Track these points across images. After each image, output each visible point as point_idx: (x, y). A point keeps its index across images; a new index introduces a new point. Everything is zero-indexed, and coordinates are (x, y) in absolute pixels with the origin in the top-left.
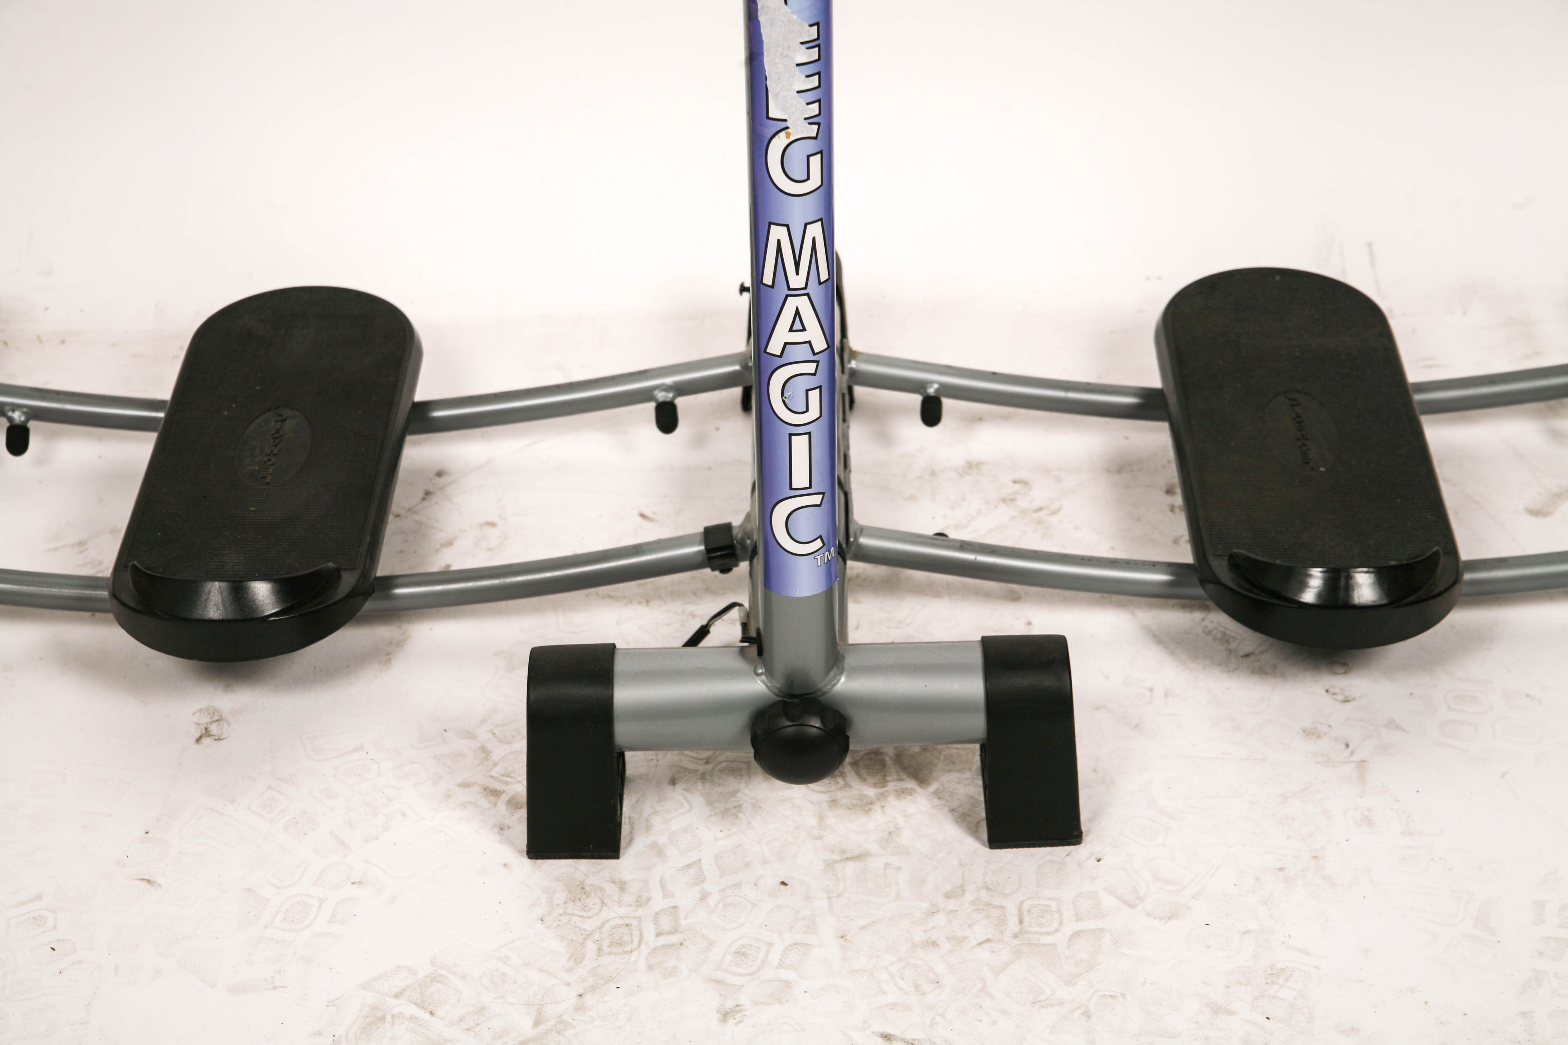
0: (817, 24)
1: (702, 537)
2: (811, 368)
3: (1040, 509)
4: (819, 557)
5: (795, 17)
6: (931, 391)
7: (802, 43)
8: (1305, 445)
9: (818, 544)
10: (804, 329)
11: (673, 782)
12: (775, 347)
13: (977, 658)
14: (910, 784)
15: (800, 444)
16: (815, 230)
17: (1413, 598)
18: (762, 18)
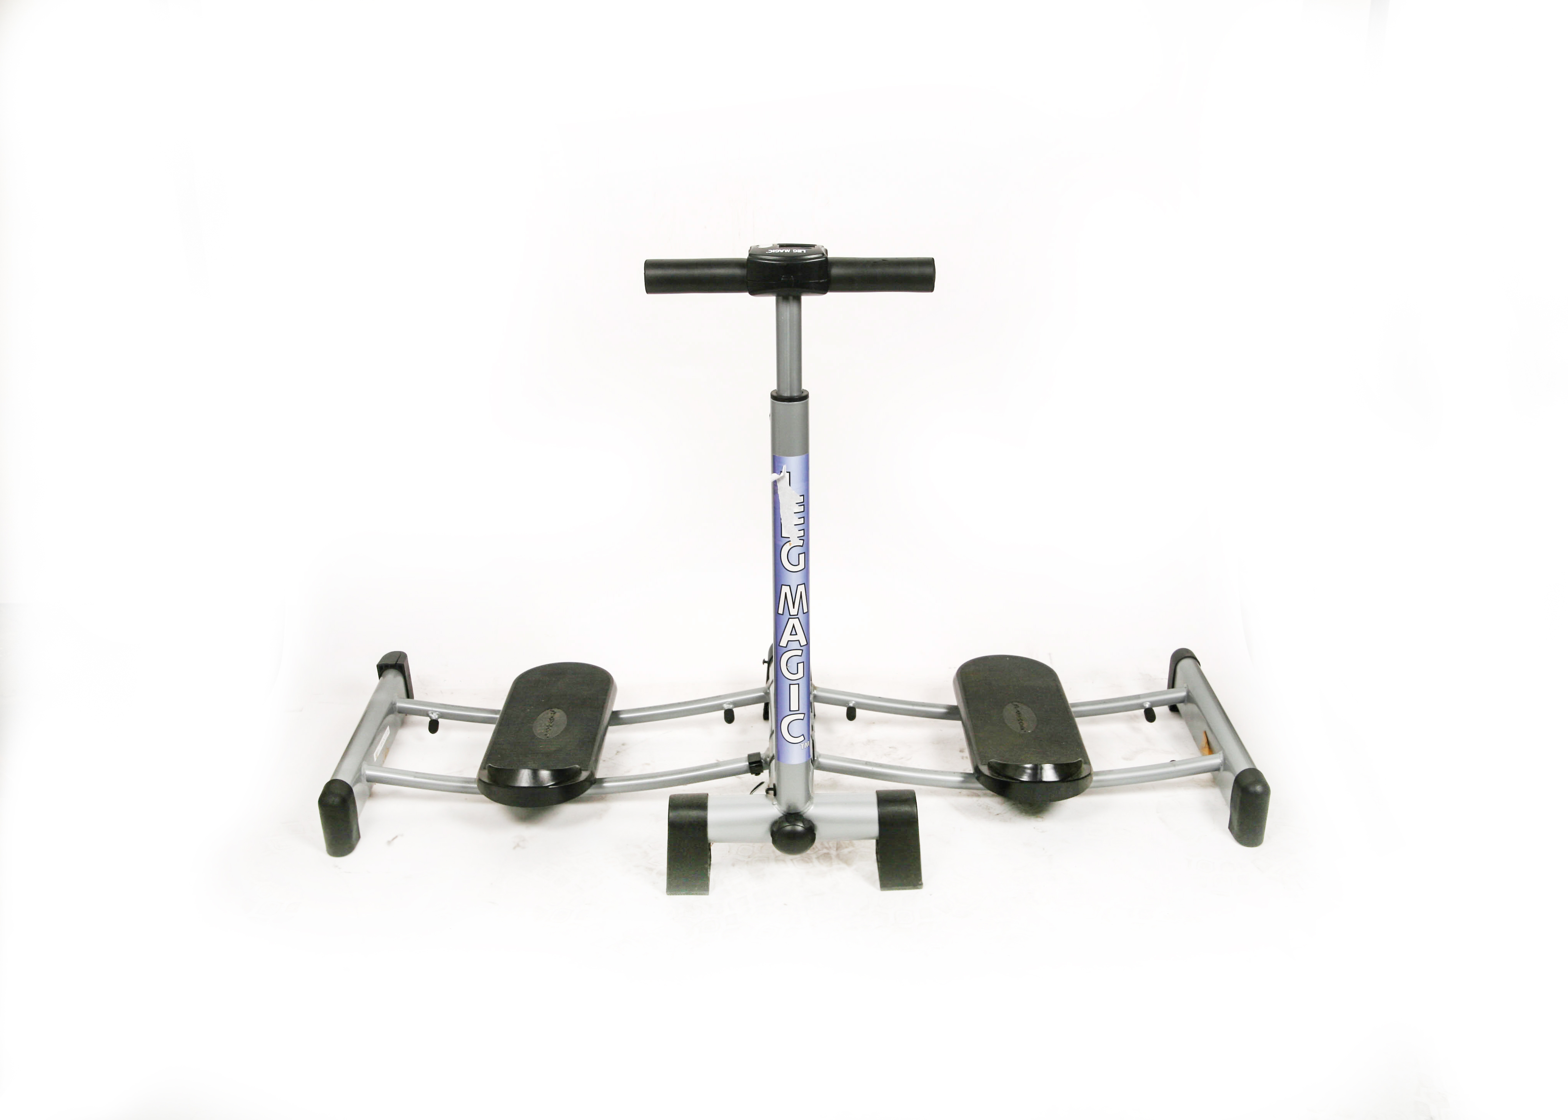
0: (803, 495)
1: (747, 759)
2: (799, 653)
3: (902, 758)
4: (802, 745)
5: (794, 492)
6: (851, 705)
7: (797, 503)
8: (1021, 722)
9: (802, 738)
10: (796, 634)
11: (733, 865)
12: (783, 643)
13: (874, 800)
14: (843, 865)
15: (794, 689)
16: (801, 588)
17: (1070, 779)
18: (779, 492)
